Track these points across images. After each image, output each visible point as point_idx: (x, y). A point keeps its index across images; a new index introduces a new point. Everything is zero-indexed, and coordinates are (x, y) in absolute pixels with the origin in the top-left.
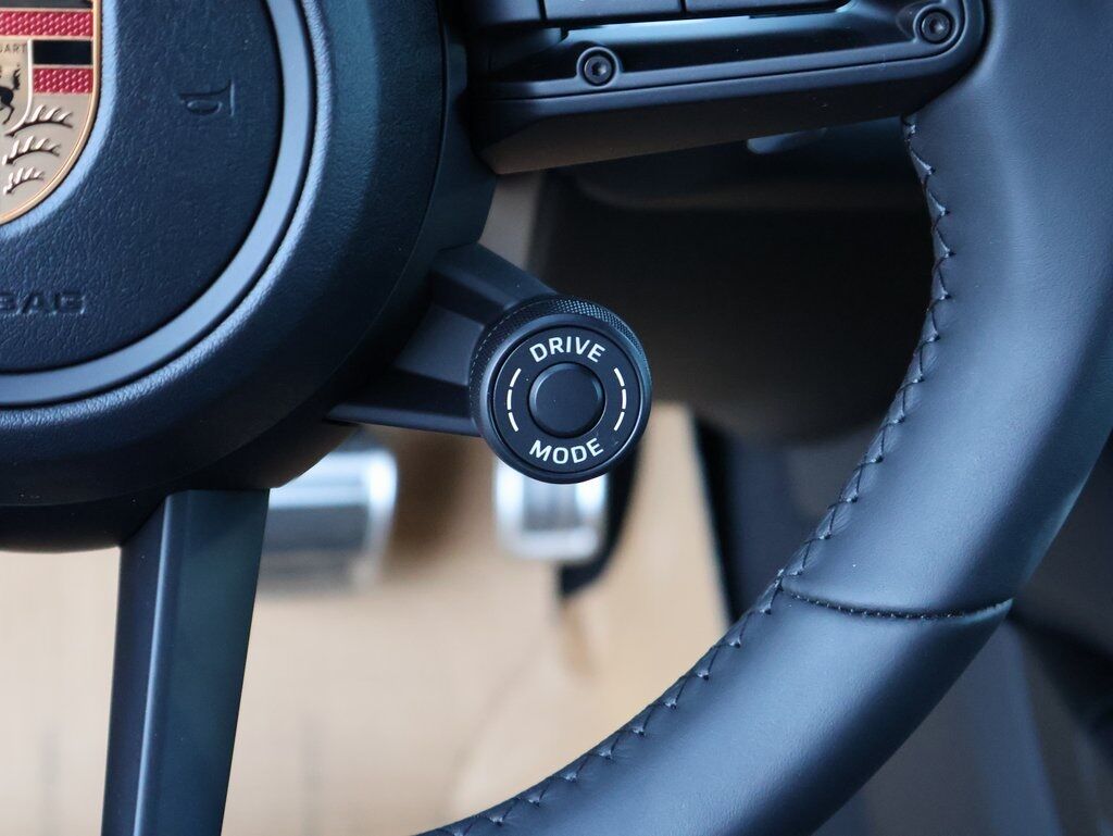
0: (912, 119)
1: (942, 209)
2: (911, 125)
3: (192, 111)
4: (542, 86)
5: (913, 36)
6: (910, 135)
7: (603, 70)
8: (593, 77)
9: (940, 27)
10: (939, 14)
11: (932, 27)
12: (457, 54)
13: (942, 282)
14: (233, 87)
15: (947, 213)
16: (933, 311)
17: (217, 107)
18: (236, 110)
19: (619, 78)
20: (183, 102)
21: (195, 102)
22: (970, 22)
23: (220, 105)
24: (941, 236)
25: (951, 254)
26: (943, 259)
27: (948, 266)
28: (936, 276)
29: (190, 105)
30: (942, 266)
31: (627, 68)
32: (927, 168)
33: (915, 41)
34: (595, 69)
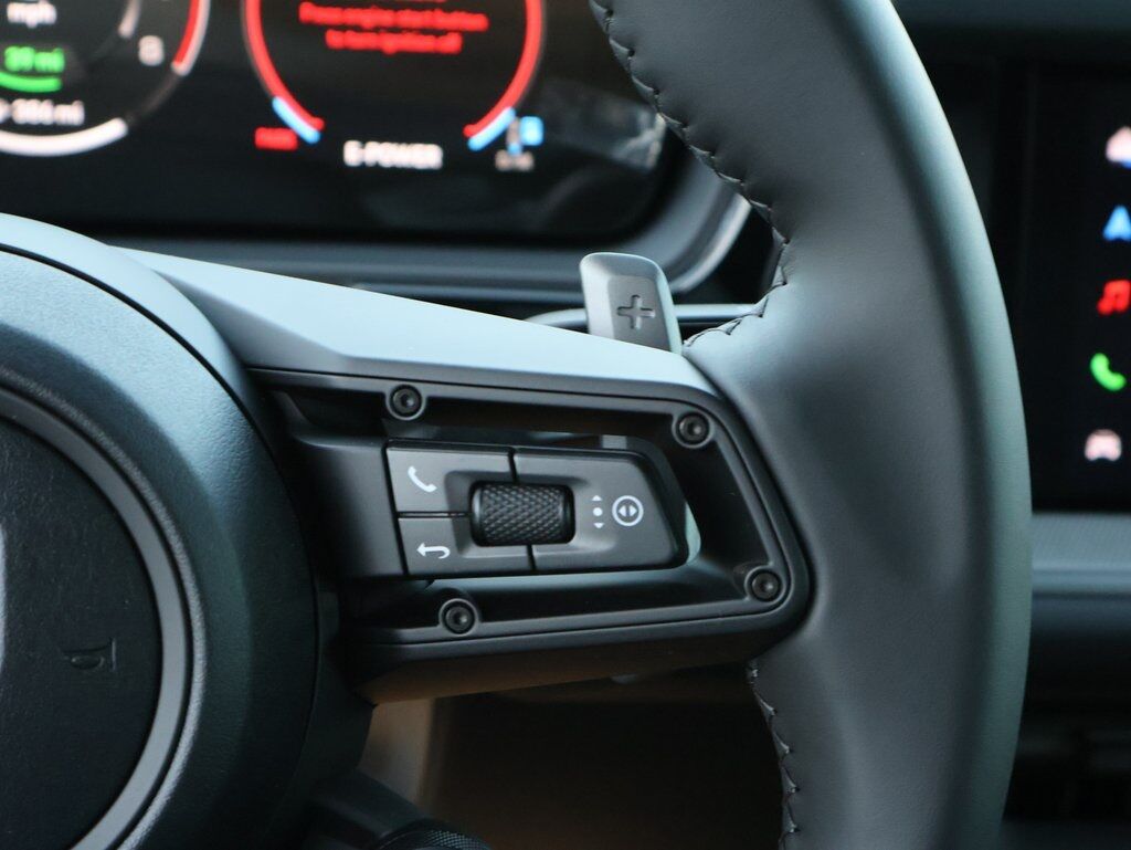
0: (754, 663)
1: (786, 747)
2: (752, 670)
3: (75, 665)
4: (408, 633)
5: (744, 595)
6: (753, 678)
7: (464, 620)
8: (454, 625)
9: (770, 587)
10: (766, 575)
11: (762, 585)
12: (328, 601)
13: (791, 816)
14: (114, 644)
15: (791, 751)
16: (783, 841)
17: (99, 661)
18: (118, 664)
19: (479, 627)
20: (66, 658)
21: (79, 658)
22: (797, 580)
23: (103, 660)
24: (788, 772)
25: (797, 789)
26: (790, 794)
27: (795, 800)
28: (786, 810)
29: (74, 660)
30: (789, 800)
31: (486, 618)
32: (771, 709)
33: (747, 599)
34: (456, 618)
